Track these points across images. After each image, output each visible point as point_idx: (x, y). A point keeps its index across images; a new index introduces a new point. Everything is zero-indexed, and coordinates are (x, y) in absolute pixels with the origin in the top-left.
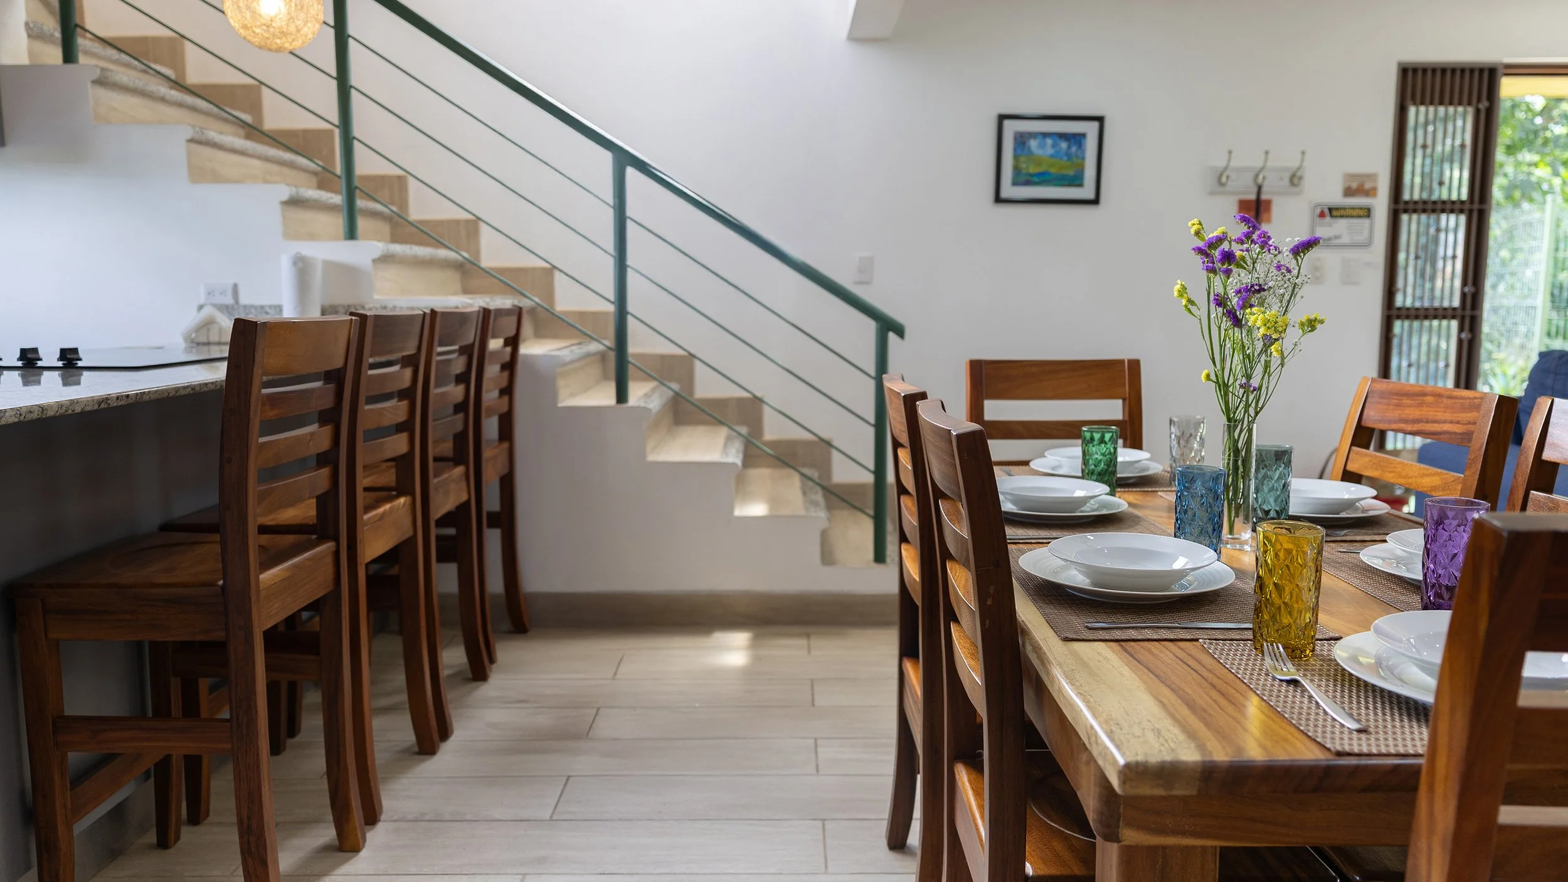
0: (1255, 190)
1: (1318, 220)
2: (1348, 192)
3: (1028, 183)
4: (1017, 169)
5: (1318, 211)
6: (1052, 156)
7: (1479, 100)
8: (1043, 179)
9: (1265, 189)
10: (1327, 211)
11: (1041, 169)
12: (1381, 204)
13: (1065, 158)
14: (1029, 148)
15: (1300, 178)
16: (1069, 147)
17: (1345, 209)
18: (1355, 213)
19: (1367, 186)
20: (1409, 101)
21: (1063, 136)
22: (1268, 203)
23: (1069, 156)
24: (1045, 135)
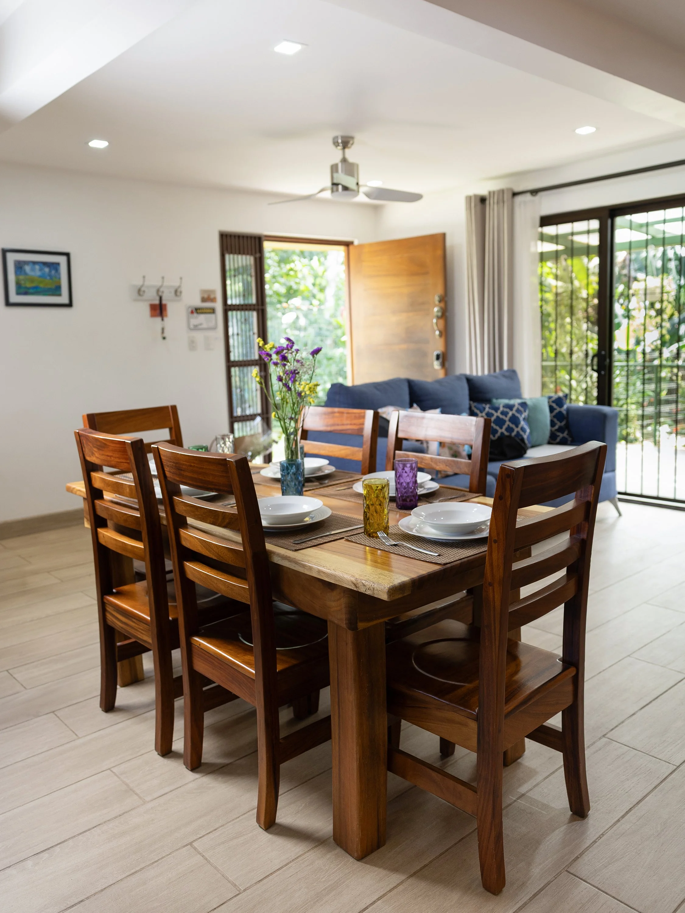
0: (158, 298)
1: (191, 315)
2: (204, 300)
3: (26, 293)
4: (18, 285)
5: (190, 310)
6: (40, 277)
7: (256, 253)
8: (37, 291)
9: (164, 298)
10: (194, 311)
11: (34, 285)
12: (219, 306)
13: (48, 278)
14: (25, 271)
15: (181, 292)
16: (50, 271)
17: (203, 309)
18: (208, 311)
19: (212, 296)
20: (225, 252)
21: (45, 264)
22: (165, 305)
23: (50, 275)
24: (34, 263)
